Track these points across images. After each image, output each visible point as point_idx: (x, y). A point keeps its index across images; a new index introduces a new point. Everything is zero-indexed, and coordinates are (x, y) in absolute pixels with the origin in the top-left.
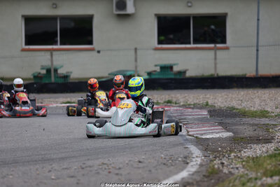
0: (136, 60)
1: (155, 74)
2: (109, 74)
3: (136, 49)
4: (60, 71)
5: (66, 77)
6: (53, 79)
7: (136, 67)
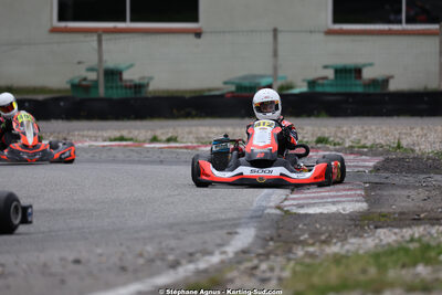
0: (275, 54)
1: (323, 85)
2: (225, 83)
3: (275, 31)
4: (126, 76)
5: (138, 87)
6: (102, 92)
7: (275, 69)
